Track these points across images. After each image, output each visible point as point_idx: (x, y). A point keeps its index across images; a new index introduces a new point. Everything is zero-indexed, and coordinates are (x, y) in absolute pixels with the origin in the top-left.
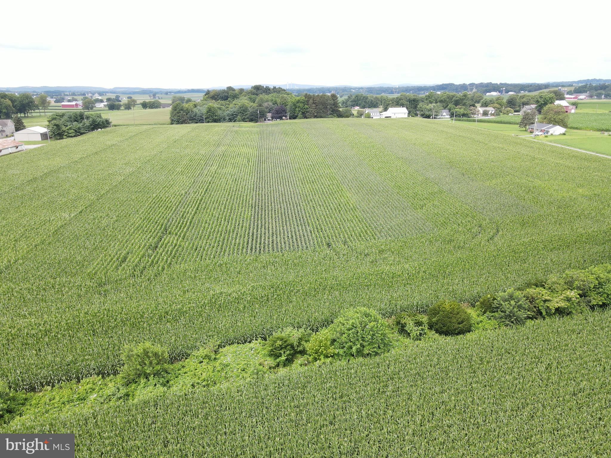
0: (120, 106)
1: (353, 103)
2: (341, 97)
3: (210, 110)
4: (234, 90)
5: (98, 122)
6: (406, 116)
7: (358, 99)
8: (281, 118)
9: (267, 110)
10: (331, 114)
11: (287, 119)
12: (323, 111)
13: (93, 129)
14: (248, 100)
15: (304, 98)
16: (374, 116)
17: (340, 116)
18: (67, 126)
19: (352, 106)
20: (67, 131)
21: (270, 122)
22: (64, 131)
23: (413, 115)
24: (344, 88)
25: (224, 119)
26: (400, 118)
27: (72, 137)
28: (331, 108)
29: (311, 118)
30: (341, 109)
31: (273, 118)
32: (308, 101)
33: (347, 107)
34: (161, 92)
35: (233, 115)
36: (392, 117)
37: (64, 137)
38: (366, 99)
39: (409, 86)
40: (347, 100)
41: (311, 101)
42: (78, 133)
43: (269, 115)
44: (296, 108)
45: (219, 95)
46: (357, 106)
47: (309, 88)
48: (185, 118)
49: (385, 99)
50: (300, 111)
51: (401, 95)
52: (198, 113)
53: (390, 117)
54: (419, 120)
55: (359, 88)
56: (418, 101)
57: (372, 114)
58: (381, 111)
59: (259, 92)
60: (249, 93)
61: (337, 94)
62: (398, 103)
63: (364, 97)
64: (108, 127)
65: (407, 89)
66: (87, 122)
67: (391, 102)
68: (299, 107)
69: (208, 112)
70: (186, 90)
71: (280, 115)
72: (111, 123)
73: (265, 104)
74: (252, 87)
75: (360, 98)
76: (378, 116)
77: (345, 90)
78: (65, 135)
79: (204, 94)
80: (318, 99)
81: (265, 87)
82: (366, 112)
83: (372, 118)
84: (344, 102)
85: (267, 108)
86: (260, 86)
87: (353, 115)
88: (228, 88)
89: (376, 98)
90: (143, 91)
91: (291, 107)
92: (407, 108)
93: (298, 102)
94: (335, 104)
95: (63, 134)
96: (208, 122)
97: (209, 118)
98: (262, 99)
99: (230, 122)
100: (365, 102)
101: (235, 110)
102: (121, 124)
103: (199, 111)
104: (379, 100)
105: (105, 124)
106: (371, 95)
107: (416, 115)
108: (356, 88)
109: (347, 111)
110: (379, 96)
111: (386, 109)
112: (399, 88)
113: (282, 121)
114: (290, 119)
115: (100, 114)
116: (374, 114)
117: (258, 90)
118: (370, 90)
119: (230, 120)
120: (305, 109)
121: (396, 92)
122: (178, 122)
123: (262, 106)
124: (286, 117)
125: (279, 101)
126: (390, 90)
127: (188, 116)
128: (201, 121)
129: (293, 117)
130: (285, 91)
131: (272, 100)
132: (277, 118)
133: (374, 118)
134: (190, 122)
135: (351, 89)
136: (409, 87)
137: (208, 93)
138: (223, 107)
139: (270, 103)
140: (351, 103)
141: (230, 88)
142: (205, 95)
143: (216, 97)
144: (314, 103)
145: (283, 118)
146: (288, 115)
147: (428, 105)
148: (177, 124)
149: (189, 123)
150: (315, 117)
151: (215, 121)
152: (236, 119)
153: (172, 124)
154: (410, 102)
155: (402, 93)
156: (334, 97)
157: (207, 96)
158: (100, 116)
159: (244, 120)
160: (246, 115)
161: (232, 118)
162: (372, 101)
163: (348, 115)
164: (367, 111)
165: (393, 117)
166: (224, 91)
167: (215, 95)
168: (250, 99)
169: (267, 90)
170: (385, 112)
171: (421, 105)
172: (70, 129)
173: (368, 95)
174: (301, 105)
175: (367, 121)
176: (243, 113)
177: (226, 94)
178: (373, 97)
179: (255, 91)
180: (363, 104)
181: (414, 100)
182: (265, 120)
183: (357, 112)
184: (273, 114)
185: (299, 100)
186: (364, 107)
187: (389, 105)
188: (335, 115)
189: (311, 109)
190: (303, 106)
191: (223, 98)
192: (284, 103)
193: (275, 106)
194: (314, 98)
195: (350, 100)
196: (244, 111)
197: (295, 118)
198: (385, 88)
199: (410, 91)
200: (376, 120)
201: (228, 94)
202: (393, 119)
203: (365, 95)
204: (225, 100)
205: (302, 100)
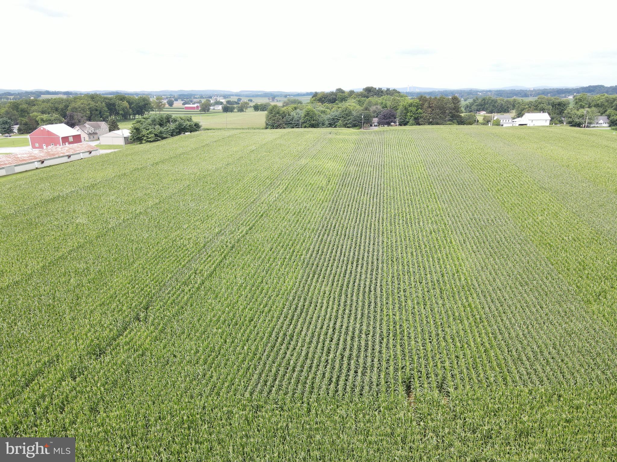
0: (234, 108)
1: (479, 107)
2: (465, 100)
3: (308, 114)
4: (343, 92)
5: (184, 125)
6: (548, 123)
7: (485, 103)
8: (389, 124)
9: (375, 114)
10: (449, 120)
11: (396, 125)
12: (440, 117)
13: (179, 133)
14: (356, 103)
15: (418, 100)
16: (506, 123)
17: (461, 122)
18: (148, 129)
19: (477, 110)
20: (146, 135)
21: (376, 129)
22: (144, 136)
23: (557, 122)
24: (470, 91)
25: (323, 124)
26: (540, 126)
27: (150, 142)
28: (450, 113)
29: (424, 124)
30: (462, 115)
31: (380, 124)
32: (422, 105)
33: (471, 112)
34: (281, 95)
35: (333, 119)
36: (528, 125)
37: (144, 142)
38: (495, 103)
39: (546, 88)
40: (472, 104)
41: (426, 105)
42: (159, 137)
43: (375, 120)
44: (408, 112)
45: (326, 98)
46: (483, 110)
47: (431, 91)
48: (281, 122)
49: (519, 103)
50: (412, 116)
51: (538, 98)
52: (296, 116)
53: (526, 125)
54: (565, 129)
55: (487, 91)
56: (564, 105)
57: (502, 121)
58: (513, 117)
59: (371, 94)
60: (360, 95)
61: (461, 97)
62: (537, 108)
63: (492, 101)
64: (198, 131)
65: (545, 92)
66: (172, 126)
67: (527, 106)
68: (411, 111)
69: (306, 116)
70: (305, 93)
71: (388, 120)
72: (201, 126)
73: (373, 108)
74: (364, 89)
75: (488, 102)
76: (510, 123)
77: (470, 93)
78: (145, 140)
79: (311, 97)
80: (435, 103)
81: (377, 89)
82: (495, 119)
83: (502, 125)
84: (467, 106)
85: (375, 112)
86: (372, 88)
87: (478, 121)
88: (337, 90)
89: (507, 101)
90: (265, 94)
91: (402, 111)
92: (549, 114)
93: (411, 105)
94: (457, 109)
95: (142, 139)
96: (305, 127)
97: (306, 122)
98: (370, 102)
99: (330, 127)
100: (494, 106)
101: (337, 114)
102: (214, 128)
103: (296, 114)
104: (511, 104)
105: (196, 127)
106: (501, 98)
107: (561, 122)
108: (483, 91)
109: (470, 117)
110: (511, 99)
111: (520, 115)
112: (534, 90)
113: (390, 127)
114: (400, 125)
115: (191, 117)
116: (504, 121)
117: (369, 91)
118: (500, 93)
119: (330, 125)
120: (417, 113)
121: (531, 95)
122: (273, 127)
123: (369, 110)
124: (395, 122)
125: (389, 104)
126: (524, 93)
127: (284, 119)
128: (297, 126)
129: (404, 123)
130: (399, 93)
131: (382, 103)
132: (384, 124)
133: (505, 126)
134: (286, 126)
135: (478, 91)
136: (546, 89)
137: (315, 95)
138: (328, 110)
139: (379, 107)
140: (476, 108)
141: (340, 91)
142: (313, 97)
143: (323, 99)
144: (430, 107)
145: (392, 124)
146: (397, 120)
147: (578, 110)
148: (271, 128)
149: (284, 128)
150: (430, 123)
151: (313, 126)
152: (336, 124)
153: (266, 128)
154: (553, 106)
155: (539, 96)
156: (455, 100)
157: (314, 98)
158: (190, 120)
159: (345, 126)
160: (349, 119)
161: (332, 124)
162: (502, 105)
163: (471, 122)
164: (496, 116)
165: (530, 124)
166: (332, 93)
167: (323, 97)
168: (359, 101)
169: (379, 92)
170: (520, 119)
171: (569, 111)
172: (151, 133)
173: (497, 99)
174: (414, 109)
175: (497, 129)
176: (345, 118)
177: (334, 97)
178: (503, 100)
179: (366, 93)
180: (490, 109)
181: (559, 104)
182: (371, 126)
183: (482, 118)
184: (380, 119)
185: (412, 104)
186: (491, 112)
187: (524, 109)
188: (455, 121)
189: (426, 114)
190: (417, 110)
191: (330, 101)
192: (394, 107)
193: (385, 111)
194: (429, 101)
195: (475, 104)
196: (347, 115)
197: (405, 124)
198: (518, 90)
199: (548, 93)
200: (507, 128)
201: (336, 96)
202: (530, 128)
203: (494, 98)
204: (332, 103)
205: (416, 103)
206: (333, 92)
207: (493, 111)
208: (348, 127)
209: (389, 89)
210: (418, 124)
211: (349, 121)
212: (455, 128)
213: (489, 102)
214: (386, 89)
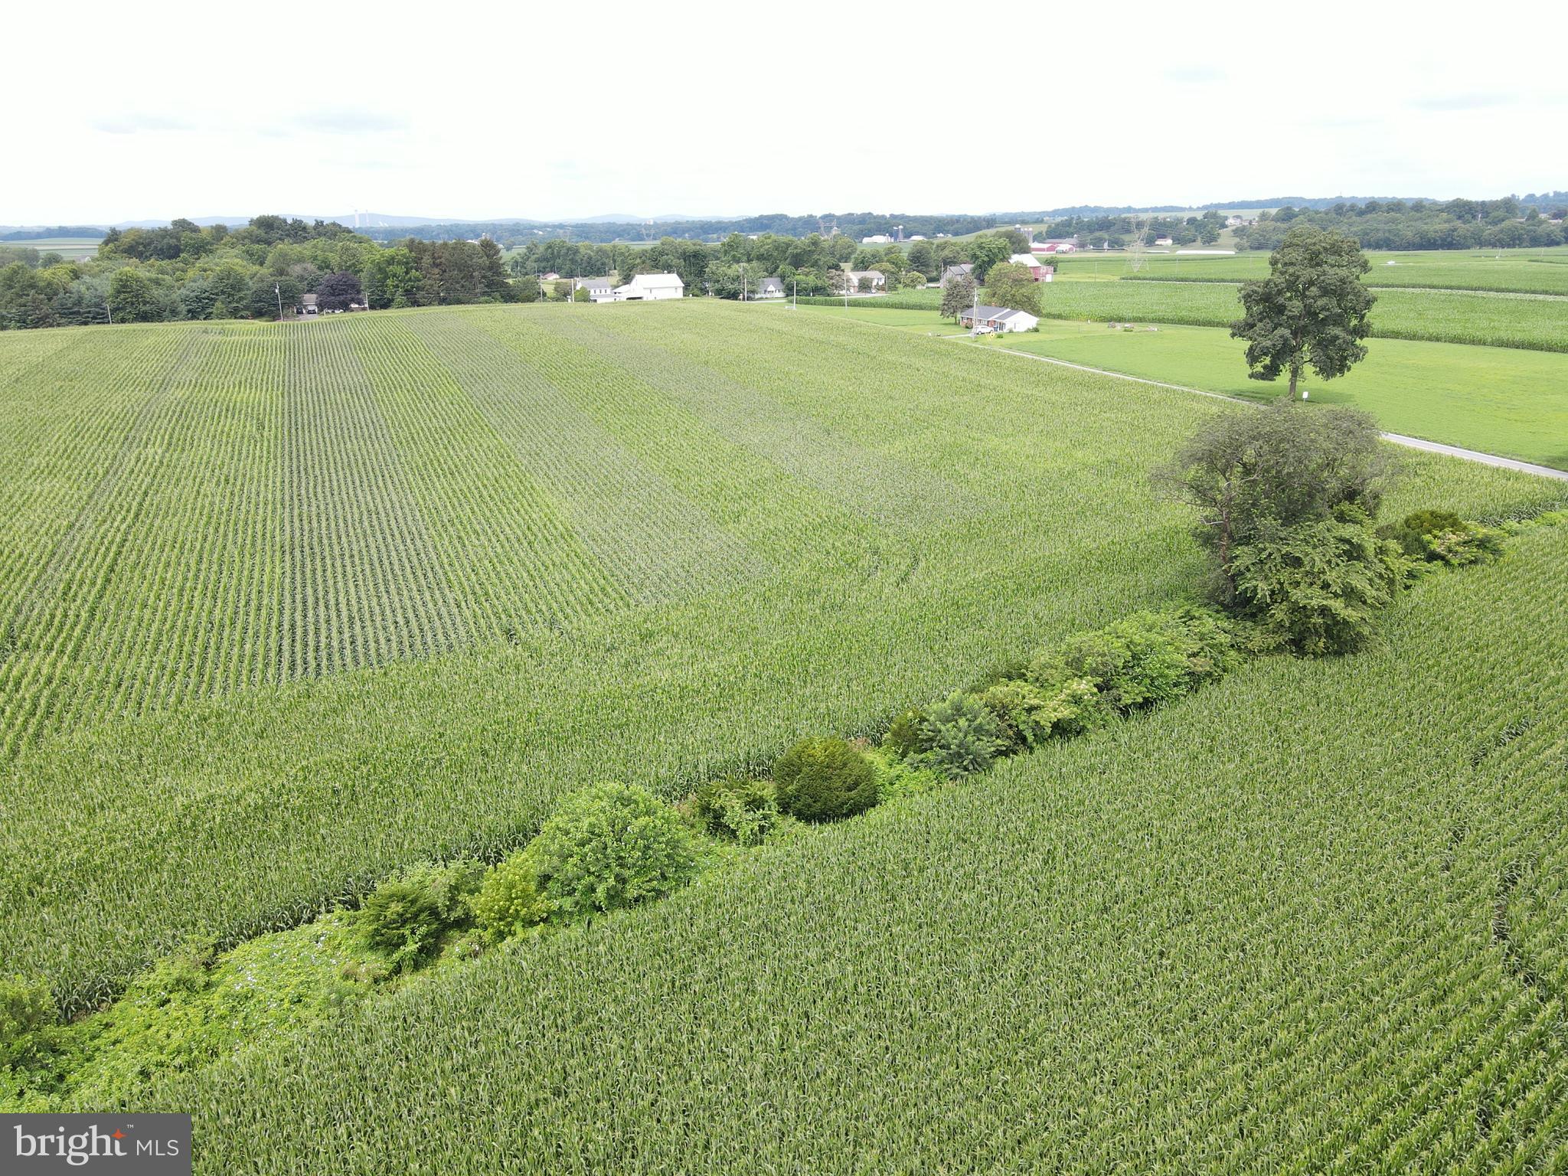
1: (543, 265)
2: (508, 249)
3: (124, 286)
4: (193, 228)
6: (680, 294)
7: (553, 253)
8: (346, 307)
9: (304, 285)
10: (484, 294)
11: (364, 309)
12: (463, 286)
14: (242, 258)
15: (406, 251)
16: (599, 296)
17: (510, 297)
19: (539, 272)
21: (316, 318)
23: (696, 291)
24: (514, 225)
25: (174, 313)
26: (664, 300)
28: (484, 277)
29: (430, 304)
30: (510, 281)
31: (322, 306)
32: (418, 260)
33: (526, 274)
35: (199, 299)
36: (644, 299)
38: (574, 254)
39: (679, 219)
40: (526, 258)
41: (427, 260)
43: (310, 300)
44: (386, 277)
45: (149, 244)
46: (552, 271)
47: (418, 224)
48: (46, 309)
49: (622, 254)
50: (397, 286)
51: (662, 244)
52: (87, 294)
53: (640, 298)
54: (711, 304)
55: (555, 227)
56: (705, 257)
57: (592, 293)
58: (615, 283)
59: (274, 235)
60: (245, 238)
61: (497, 240)
62: (656, 263)
63: (569, 249)
65: (677, 229)
67: (638, 261)
68: (394, 275)
69: (119, 292)
71: (342, 298)
73: (297, 270)
74: (252, 223)
75: (559, 252)
76: (608, 296)
77: (516, 230)
79: (100, 241)
80: (446, 255)
81: (290, 221)
82: (578, 288)
83: (595, 301)
84: (516, 262)
85: (301, 279)
86: (275, 218)
87: (544, 294)
88: (175, 223)
89: (600, 250)
91: (373, 276)
92: (680, 275)
93: (391, 261)
94: (495, 267)
96: (123, 321)
97: (123, 309)
98: (283, 256)
99: (193, 318)
100: (573, 261)
101: (206, 285)
103: (88, 289)
104: (608, 257)
106: (587, 243)
107: (704, 291)
108: (547, 226)
109: (527, 286)
110: (606, 246)
111: (627, 279)
112: (656, 225)
113: (348, 316)
114: (372, 307)
116: (598, 292)
117: (269, 228)
118: (584, 231)
119: (193, 315)
120: (409, 280)
121: (648, 235)
122: (24, 323)
123: (287, 275)
124: (360, 302)
125: (334, 259)
126: (634, 231)
127: (55, 303)
128: (98, 317)
129: (381, 303)
130: (349, 231)
131: (315, 258)
132: (334, 307)
133: (599, 301)
134: (63, 321)
135: (534, 227)
136: (679, 223)
137: (113, 236)
138: (166, 277)
139: (311, 267)
140: (536, 265)
141: (183, 225)
142: (106, 243)
143: (141, 248)
144: (436, 265)
145: (354, 306)
146: (366, 296)
147: (729, 267)
148: (19, 328)
150: (443, 301)
151: (144, 317)
152: (210, 310)
154: (685, 261)
155: (664, 238)
156: (488, 247)
157: (111, 245)
159: (235, 314)
160: (241, 299)
161: (198, 309)
162: (590, 258)
163: (530, 295)
164: (580, 283)
165: (648, 297)
166: (164, 233)
167: (138, 244)
168: (249, 253)
169: (297, 231)
170: (626, 287)
171: (714, 268)
173: (579, 244)
174: (400, 270)
175: (583, 308)
176: (229, 295)
177: (173, 242)
178: (591, 248)
179: (261, 232)
180: (568, 266)
181: (696, 255)
182: (300, 313)
183: (553, 287)
184: (321, 295)
185: (393, 258)
186: (571, 275)
187: (633, 267)
188: (497, 295)
189: (429, 282)
190: (407, 273)
191: (163, 253)
192: (350, 267)
193: (327, 275)
194: (434, 251)
195: (533, 257)
196: (233, 287)
197: (385, 305)
198: (621, 225)
199: (684, 232)
200: (605, 305)
201: (179, 240)
202: (647, 304)
203: (570, 242)
204: (170, 258)
205: (402, 255)
206: (165, 230)
207: (574, 273)
208: (242, 317)
209: (322, 222)
210: (416, 303)
211: (244, 302)
212: (500, 311)
213: (562, 253)
214: (312, 223)
